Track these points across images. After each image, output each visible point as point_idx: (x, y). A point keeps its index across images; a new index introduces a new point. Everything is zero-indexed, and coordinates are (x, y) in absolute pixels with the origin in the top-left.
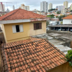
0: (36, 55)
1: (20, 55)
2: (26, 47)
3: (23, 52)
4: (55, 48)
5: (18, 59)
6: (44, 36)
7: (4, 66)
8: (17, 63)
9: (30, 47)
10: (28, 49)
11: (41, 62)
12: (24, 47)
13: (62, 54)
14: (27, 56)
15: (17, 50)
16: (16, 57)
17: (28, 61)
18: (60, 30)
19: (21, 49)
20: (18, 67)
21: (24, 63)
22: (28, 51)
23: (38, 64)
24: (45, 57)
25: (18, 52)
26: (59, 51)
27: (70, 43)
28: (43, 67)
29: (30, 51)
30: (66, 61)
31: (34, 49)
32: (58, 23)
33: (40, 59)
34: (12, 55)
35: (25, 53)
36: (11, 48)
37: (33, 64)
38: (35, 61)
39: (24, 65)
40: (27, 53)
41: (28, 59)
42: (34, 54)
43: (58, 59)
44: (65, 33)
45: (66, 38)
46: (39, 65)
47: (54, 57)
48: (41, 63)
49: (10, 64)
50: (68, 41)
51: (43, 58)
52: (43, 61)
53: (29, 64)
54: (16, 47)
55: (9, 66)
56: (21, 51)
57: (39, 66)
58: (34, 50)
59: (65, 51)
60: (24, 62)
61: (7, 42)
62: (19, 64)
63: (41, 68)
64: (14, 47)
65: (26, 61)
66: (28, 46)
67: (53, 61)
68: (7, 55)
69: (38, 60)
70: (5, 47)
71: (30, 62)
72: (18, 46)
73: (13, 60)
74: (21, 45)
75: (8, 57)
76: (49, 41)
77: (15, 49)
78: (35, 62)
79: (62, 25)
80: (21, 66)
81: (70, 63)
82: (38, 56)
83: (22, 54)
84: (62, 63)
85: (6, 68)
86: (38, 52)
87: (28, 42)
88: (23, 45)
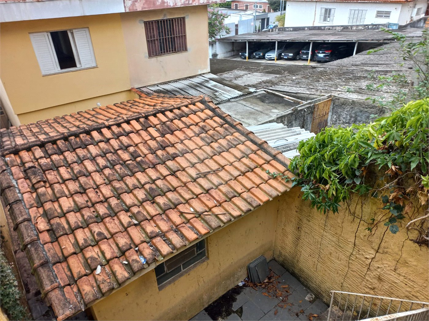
0: (165, 172)
1: (88, 174)
2: (117, 137)
3: (101, 162)
4: (248, 135)
5: (83, 191)
6: (201, 84)
7: (17, 228)
8: (78, 209)
9: (136, 139)
10: (125, 148)
11: (187, 196)
12: (108, 141)
13: (274, 157)
14: (122, 178)
15: (70, 156)
16: (73, 186)
17: (128, 199)
18: (273, 55)
19: (93, 150)
20: (86, 224)
21: (110, 207)
22: (125, 156)
23: (176, 206)
24: (205, 175)
25: (81, 161)
26: (262, 146)
27: (312, 110)
28: (199, 215)
29: (134, 156)
30: (291, 185)
31: (153, 144)
32: (264, 21)
33: (185, 184)
34: (51, 176)
35: (113, 165)
36: (42, 145)
37: (152, 209)
38: (163, 194)
39: (114, 214)
40: (124, 163)
41: (130, 191)
42: (154, 166)
43: (258, 181)
44: (292, 71)
45: (294, 90)
46: (181, 208)
47: (244, 174)
48: (187, 202)
49: (48, 216)
50: (303, 105)
51: (195, 180)
52: (198, 190)
53: (135, 210)
54: (66, 139)
55: (42, 225)
56: (93, 159)
57: (182, 214)
58: (153, 152)
59: (288, 148)
60: (114, 202)
61: (17, 121)
62: (87, 213)
63: (188, 221)
64: (54, 142)
65: (118, 197)
66: (127, 134)
67: (239, 189)
68: (27, 178)
69: (175, 190)
70: (7, 142)
71: (141, 203)
72: (76, 135)
73: (56, 199)
74: (88, 133)
75: (34, 188)
76: (224, 109)
77: (61, 152)
78: (161, 200)
79: (283, 29)
80: (100, 219)
81: (305, 189)
82: (173, 173)
83: (100, 171)
84: (275, 193)
85: (28, 235)
86: (173, 157)
87: (126, 114)
88: (99, 130)
